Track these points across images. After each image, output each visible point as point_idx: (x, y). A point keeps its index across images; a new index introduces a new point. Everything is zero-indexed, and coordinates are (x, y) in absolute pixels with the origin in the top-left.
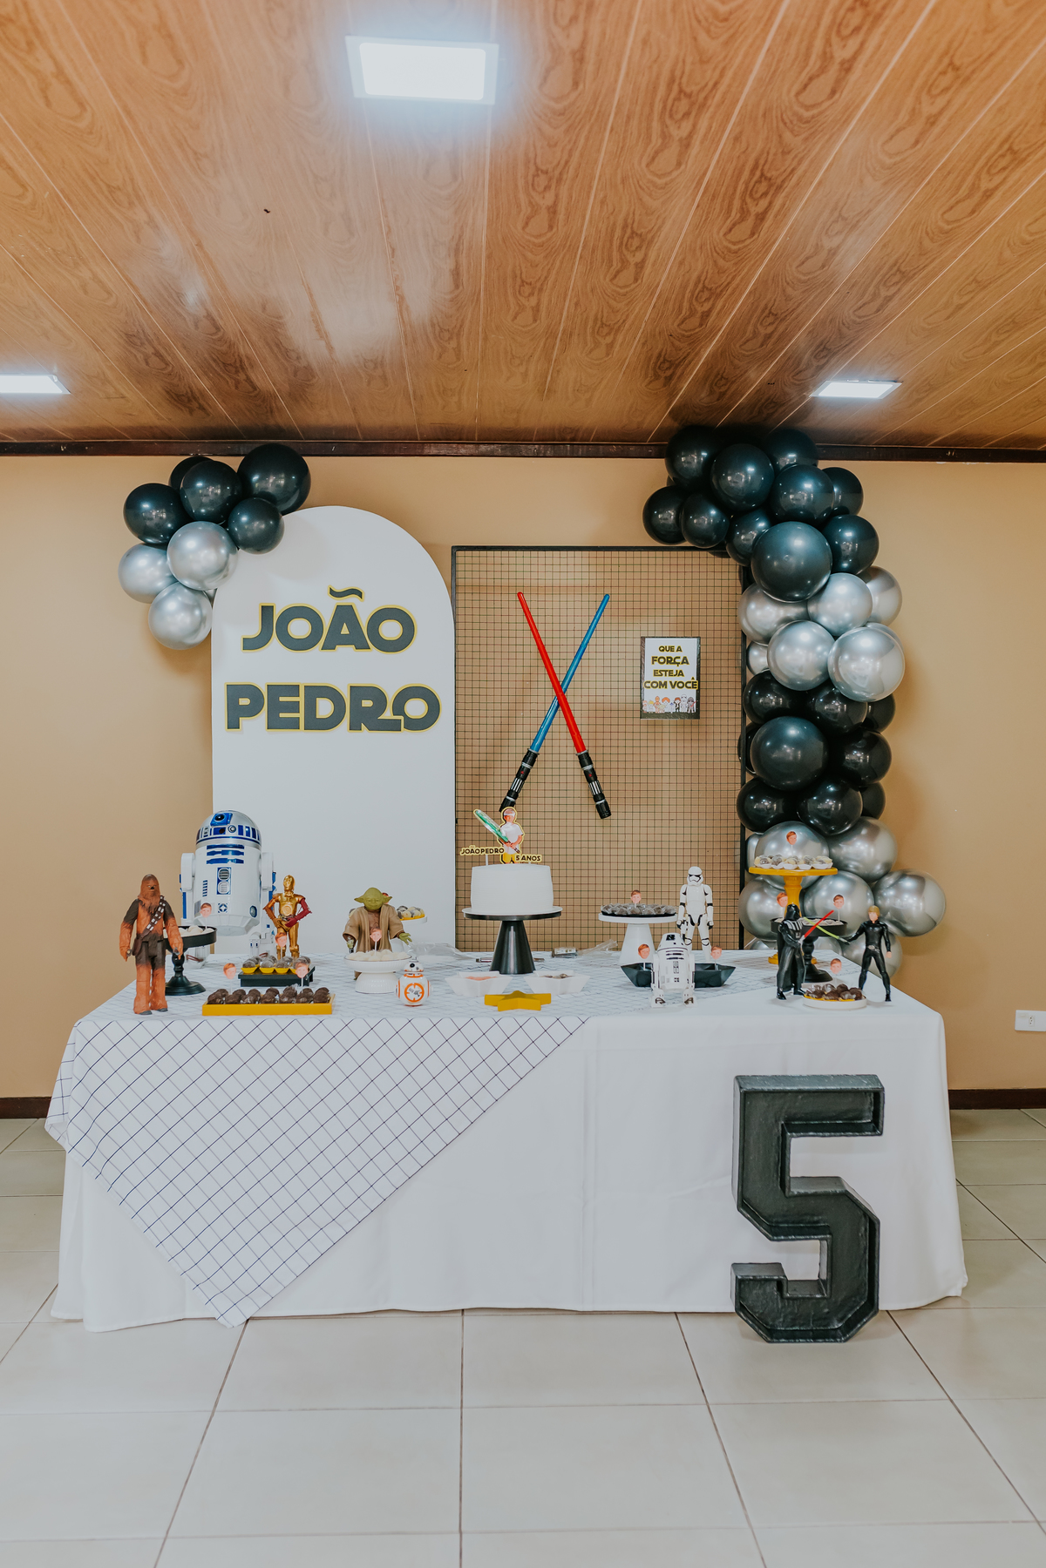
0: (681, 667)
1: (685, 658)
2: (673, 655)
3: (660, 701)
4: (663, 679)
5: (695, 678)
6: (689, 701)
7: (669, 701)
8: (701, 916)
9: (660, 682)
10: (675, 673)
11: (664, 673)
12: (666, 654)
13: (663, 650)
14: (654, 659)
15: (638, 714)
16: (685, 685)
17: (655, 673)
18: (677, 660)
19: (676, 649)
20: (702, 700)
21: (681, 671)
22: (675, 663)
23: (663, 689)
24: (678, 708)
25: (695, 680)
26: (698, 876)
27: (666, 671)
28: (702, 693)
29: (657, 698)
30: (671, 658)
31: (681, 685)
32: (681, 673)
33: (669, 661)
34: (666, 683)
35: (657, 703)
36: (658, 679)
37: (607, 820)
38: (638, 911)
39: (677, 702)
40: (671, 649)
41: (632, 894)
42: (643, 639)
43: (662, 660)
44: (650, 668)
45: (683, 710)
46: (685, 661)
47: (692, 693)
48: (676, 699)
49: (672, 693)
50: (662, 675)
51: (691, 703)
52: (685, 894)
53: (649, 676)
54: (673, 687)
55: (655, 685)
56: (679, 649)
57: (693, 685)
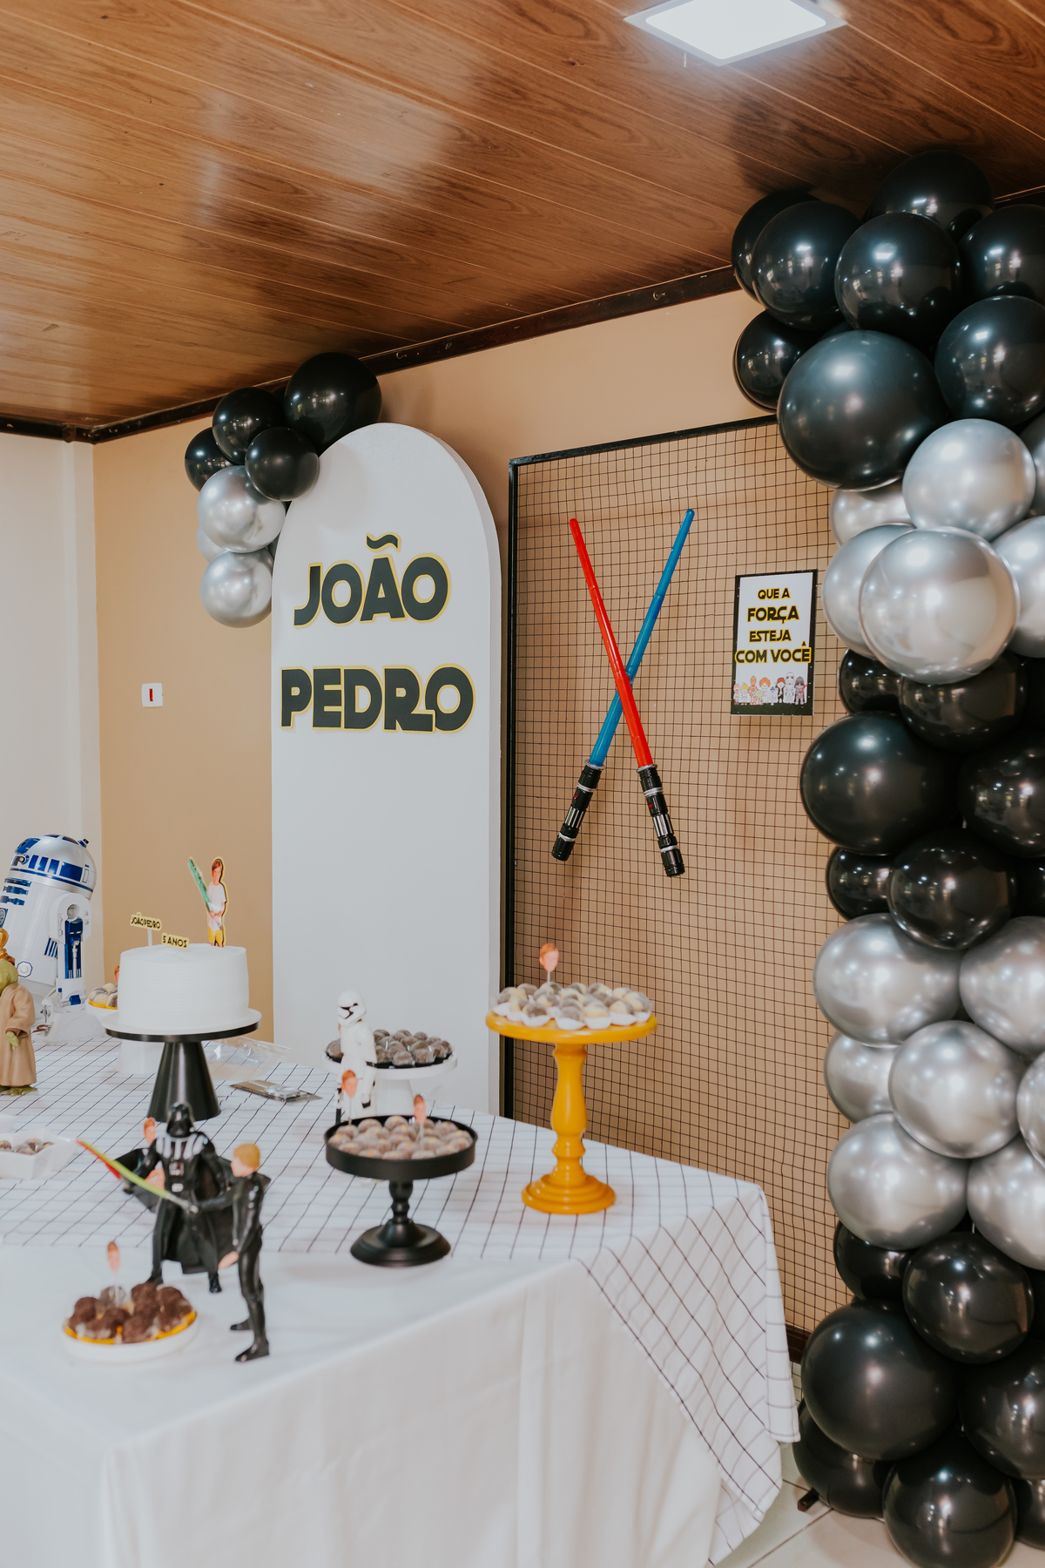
0: (790, 625)
1: (794, 609)
2: (776, 603)
3: (757, 685)
4: (763, 645)
5: (807, 643)
6: (797, 684)
7: (769, 683)
9: (758, 652)
10: (778, 636)
11: (763, 635)
12: (767, 603)
13: (763, 597)
14: (751, 613)
15: (727, 707)
16: (792, 656)
17: (754, 637)
18: (783, 613)
19: (781, 593)
20: (817, 681)
21: (787, 632)
22: (779, 618)
23: (761, 663)
24: (782, 697)
25: (807, 647)
27: (766, 632)
28: (818, 669)
29: (753, 680)
30: (773, 609)
31: (786, 656)
32: (786, 636)
33: (772, 614)
34: (765, 652)
35: (753, 688)
36: (755, 646)
39: (781, 685)
40: (775, 593)
42: (738, 578)
43: (761, 614)
44: (745, 627)
45: (789, 699)
46: (794, 614)
47: (801, 670)
48: (781, 680)
49: (771, 670)
50: (760, 640)
51: (800, 687)
53: (744, 644)
54: (775, 659)
55: (750, 656)
56: (786, 594)
57: (804, 655)
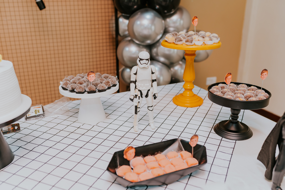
8: (149, 90)
26: (147, 60)
37: (43, 11)
38: (94, 88)
41: (88, 75)
52: (136, 74)
